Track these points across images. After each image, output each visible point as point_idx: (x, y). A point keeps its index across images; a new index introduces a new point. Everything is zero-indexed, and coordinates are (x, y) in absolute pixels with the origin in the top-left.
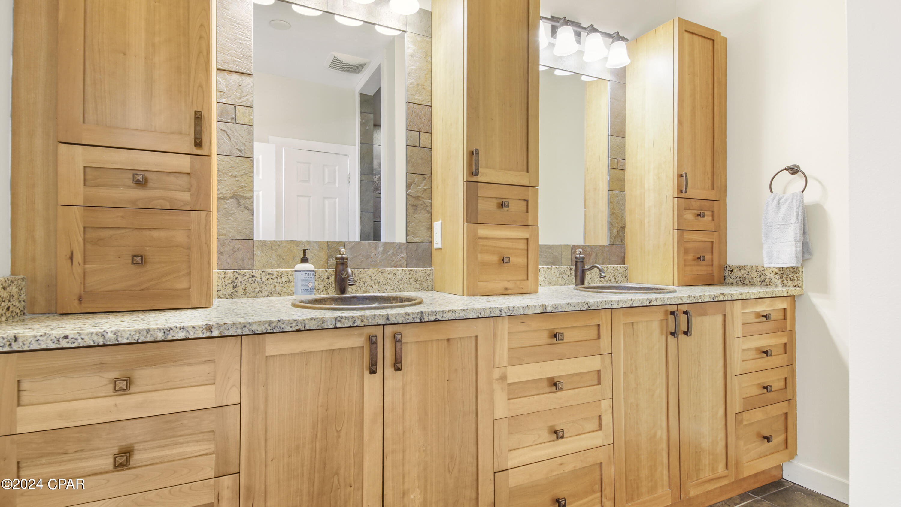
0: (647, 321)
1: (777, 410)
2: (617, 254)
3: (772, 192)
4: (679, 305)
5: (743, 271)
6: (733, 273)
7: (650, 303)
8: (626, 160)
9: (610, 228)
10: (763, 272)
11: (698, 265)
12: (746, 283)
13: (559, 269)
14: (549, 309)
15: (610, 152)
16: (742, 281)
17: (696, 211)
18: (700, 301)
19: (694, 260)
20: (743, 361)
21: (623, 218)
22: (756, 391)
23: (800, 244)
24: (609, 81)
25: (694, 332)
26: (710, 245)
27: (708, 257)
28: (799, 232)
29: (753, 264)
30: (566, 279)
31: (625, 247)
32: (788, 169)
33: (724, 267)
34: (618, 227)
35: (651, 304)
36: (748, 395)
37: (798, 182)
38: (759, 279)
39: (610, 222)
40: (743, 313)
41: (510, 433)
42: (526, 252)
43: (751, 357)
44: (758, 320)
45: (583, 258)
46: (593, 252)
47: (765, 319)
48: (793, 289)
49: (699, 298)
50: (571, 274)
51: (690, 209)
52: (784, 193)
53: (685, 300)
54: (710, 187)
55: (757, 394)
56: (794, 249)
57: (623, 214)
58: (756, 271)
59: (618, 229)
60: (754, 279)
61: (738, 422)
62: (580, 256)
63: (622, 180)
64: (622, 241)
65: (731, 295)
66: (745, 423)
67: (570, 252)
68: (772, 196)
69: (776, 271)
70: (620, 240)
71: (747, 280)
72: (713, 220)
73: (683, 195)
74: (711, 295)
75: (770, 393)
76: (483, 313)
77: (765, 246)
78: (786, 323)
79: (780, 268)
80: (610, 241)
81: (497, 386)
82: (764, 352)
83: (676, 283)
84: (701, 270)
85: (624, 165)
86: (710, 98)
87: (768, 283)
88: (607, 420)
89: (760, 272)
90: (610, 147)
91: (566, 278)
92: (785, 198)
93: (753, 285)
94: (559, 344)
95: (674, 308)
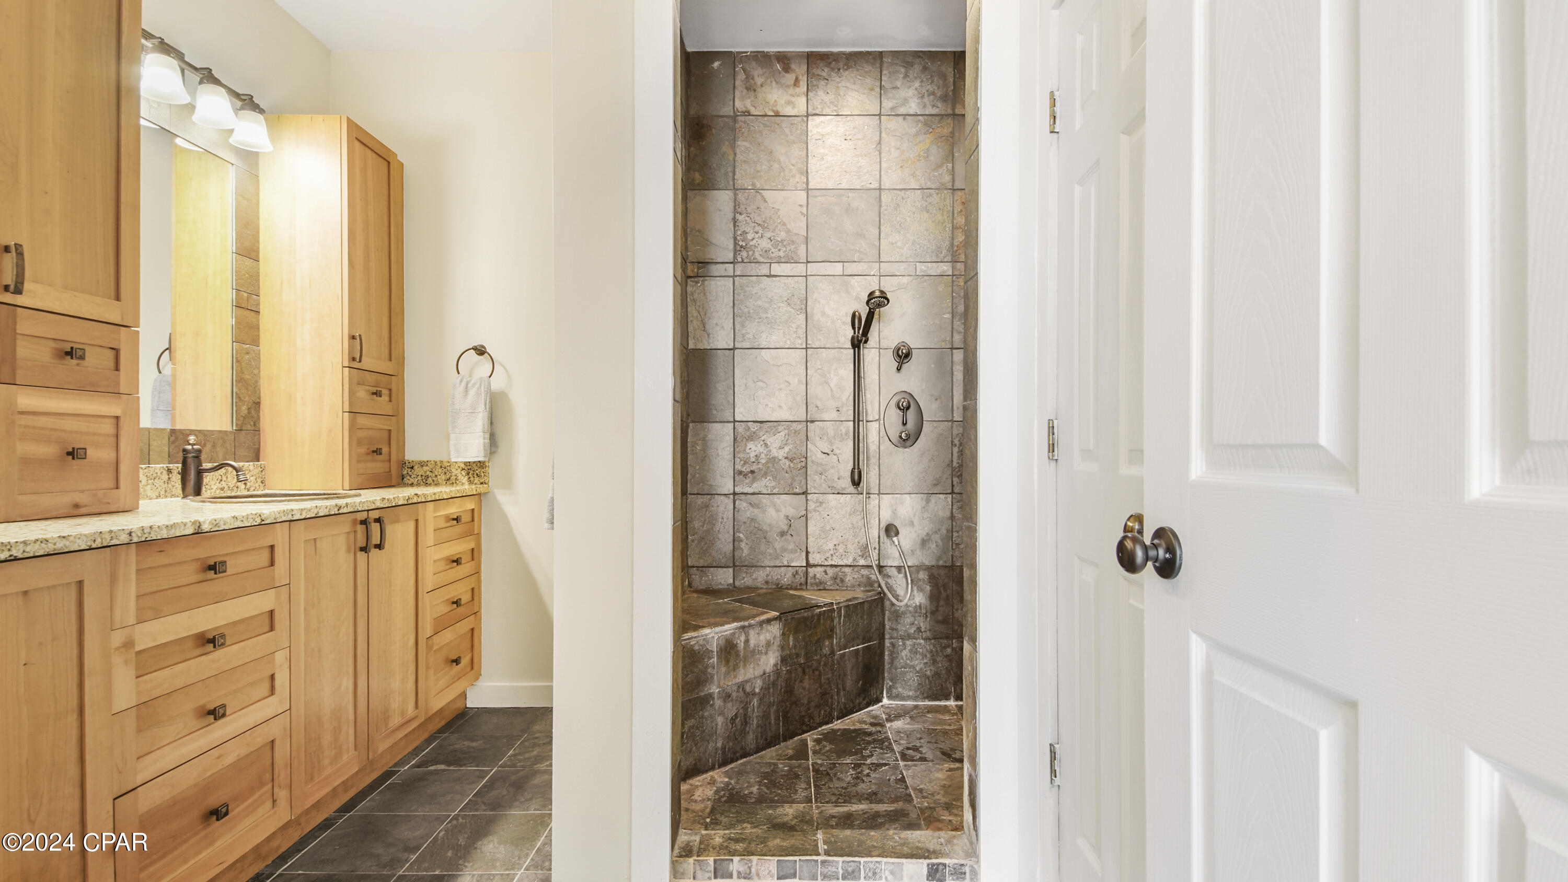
0: (333, 535)
1: (463, 627)
2: (247, 445)
3: (459, 373)
4: (369, 512)
5: (425, 468)
6: (413, 471)
7: (338, 510)
8: (261, 297)
9: (236, 403)
10: (448, 468)
11: (373, 461)
12: (429, 483)
13: (145, 471)
14: (206, 527)
15: (236, 280)
16: (424, 481)
17: (370, 388)
18: (394, 505)
19: (368, 454)
20: (434, 574)
21: (257, 389)
22: (445, 609)
23: (487, 436)
24: (233, 164)
25: (387, 545)
26: (386, 434)
27: (385, 450)
28: (487, 422)
29: (438, 459)
30: (160, 488)
31: (259, 434)
32: (475, 348)
33: (403, 464)
34: (249, 403)
35: (340, 512)
36: (438, 615)
37: (484, 366)
38: (443, 477)
39: (236, 393)
40: (435, 517)
41: (139, 730)
42: (113, 439)
43: (442, 569)
44: (448, 524)
45: (200, 451)
46: (208, 441)
47: (455, 522)
48: (481, 486)
49: (393, 500)
50: (169, 478)
51: (364, 385)
52: (470, 376)
53: (379, 505)
54: (387, 357)
55: (446, 611)
56: (482, 441)
57: (257, 382)
58: (441, 467)
59: (250, 404)
60: (439, 477)
61: (429, 648)
62: (193, 448)
63: (255, 328)
64: (255, 425)
65: (425, 495)
66: (435, 648)
67: (165, 441)
68: (460, 378)
69: (463, 466)
70: (252, 423)
71: (430, 479)
72: (390, 401)
73: (356, 365)
74: (405, 497)
75: (459, 608)
76: (99, 540)
77: (453, 436)
78: (474, 526)
79: (467, 462)
80: (237, 425)
81: (117, 660)
82: (454, 561)
83: (347, 486)
84: (376, 466)
85: (258, 304)
86: (386, 237)
87: (454, 481)
88: (282, 680)
89: (445, 467)
90: (236, 272)
91: (160, 486)
92: (473, 382)
93: (437, 485)
94: (217, 580)
95: (362, 516)
